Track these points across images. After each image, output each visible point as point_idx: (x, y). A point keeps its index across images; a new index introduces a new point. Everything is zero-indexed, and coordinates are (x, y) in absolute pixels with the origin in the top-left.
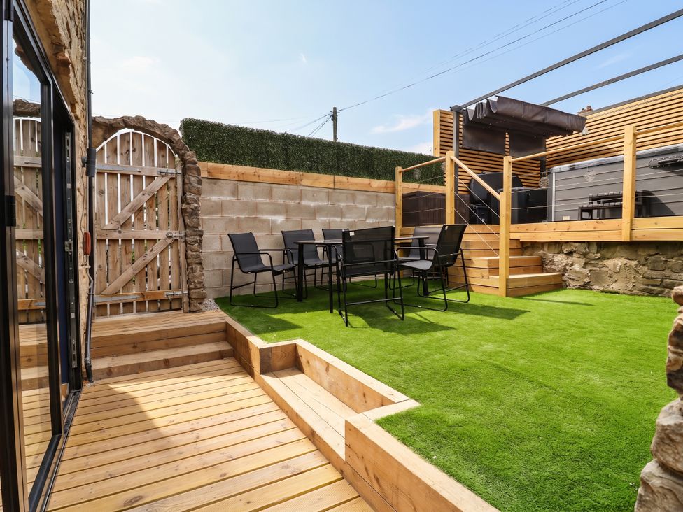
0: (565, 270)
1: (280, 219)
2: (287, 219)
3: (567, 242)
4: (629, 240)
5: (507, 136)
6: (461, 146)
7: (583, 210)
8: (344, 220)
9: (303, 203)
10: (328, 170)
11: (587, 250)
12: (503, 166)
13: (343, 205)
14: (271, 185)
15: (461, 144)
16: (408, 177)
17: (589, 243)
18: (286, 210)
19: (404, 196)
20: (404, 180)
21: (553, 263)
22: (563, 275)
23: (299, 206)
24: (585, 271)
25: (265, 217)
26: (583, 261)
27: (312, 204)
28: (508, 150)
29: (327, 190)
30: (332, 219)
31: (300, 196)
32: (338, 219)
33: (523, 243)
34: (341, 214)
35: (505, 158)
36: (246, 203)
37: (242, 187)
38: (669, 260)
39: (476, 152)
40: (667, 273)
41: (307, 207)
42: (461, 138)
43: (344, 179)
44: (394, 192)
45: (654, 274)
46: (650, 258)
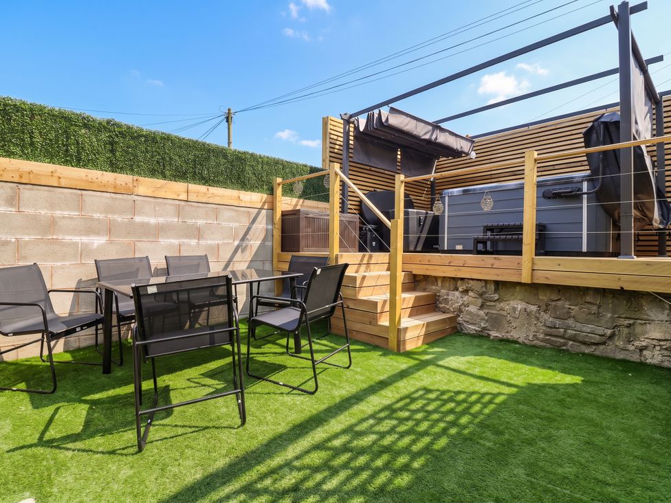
0: (460, 311)
1: (98, 241)
2: (111, 242)
3: (462, 279)
4: (529, 282)
5: (399, 153)
6: (351, 159)
7: (477, 241)
8: (202, 242)
9: (138, 219)
10: (180, 175)
11: (484, 289)
12: (394, 184)
13: (200, 222)
14: (84, 192)
15: (351, 157)
16: (289, 190)
17: (486, 281)
18: (109, 229)
19: (284, 214)
20: (285, 193)
21: (446, 301)
22: (458, 316)
23: (131, 222)
24: (482, 313)
25: (68, 238)
26: (480, 301)
27: (153, 221)
28: (399, 168)
29: (177, 202)
30: (182, 240)
31: (134, 210)
32: (193, 242)
33: (415, 276)
34: (198, 233)
35: (397, 176)
36: (35, 218)
37: (26, 193)
38: (572, 307)
39: (368, 168)
40: (571, 322)
41: (144, 226)
42: (350, 151)
43: (202, 188)
44: (272, 209)
45: (558, 322)
46: (552, 303)
